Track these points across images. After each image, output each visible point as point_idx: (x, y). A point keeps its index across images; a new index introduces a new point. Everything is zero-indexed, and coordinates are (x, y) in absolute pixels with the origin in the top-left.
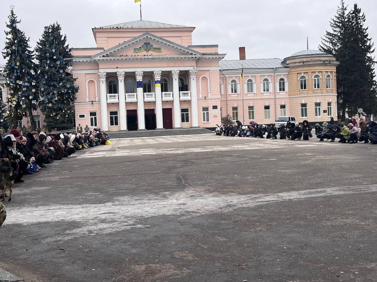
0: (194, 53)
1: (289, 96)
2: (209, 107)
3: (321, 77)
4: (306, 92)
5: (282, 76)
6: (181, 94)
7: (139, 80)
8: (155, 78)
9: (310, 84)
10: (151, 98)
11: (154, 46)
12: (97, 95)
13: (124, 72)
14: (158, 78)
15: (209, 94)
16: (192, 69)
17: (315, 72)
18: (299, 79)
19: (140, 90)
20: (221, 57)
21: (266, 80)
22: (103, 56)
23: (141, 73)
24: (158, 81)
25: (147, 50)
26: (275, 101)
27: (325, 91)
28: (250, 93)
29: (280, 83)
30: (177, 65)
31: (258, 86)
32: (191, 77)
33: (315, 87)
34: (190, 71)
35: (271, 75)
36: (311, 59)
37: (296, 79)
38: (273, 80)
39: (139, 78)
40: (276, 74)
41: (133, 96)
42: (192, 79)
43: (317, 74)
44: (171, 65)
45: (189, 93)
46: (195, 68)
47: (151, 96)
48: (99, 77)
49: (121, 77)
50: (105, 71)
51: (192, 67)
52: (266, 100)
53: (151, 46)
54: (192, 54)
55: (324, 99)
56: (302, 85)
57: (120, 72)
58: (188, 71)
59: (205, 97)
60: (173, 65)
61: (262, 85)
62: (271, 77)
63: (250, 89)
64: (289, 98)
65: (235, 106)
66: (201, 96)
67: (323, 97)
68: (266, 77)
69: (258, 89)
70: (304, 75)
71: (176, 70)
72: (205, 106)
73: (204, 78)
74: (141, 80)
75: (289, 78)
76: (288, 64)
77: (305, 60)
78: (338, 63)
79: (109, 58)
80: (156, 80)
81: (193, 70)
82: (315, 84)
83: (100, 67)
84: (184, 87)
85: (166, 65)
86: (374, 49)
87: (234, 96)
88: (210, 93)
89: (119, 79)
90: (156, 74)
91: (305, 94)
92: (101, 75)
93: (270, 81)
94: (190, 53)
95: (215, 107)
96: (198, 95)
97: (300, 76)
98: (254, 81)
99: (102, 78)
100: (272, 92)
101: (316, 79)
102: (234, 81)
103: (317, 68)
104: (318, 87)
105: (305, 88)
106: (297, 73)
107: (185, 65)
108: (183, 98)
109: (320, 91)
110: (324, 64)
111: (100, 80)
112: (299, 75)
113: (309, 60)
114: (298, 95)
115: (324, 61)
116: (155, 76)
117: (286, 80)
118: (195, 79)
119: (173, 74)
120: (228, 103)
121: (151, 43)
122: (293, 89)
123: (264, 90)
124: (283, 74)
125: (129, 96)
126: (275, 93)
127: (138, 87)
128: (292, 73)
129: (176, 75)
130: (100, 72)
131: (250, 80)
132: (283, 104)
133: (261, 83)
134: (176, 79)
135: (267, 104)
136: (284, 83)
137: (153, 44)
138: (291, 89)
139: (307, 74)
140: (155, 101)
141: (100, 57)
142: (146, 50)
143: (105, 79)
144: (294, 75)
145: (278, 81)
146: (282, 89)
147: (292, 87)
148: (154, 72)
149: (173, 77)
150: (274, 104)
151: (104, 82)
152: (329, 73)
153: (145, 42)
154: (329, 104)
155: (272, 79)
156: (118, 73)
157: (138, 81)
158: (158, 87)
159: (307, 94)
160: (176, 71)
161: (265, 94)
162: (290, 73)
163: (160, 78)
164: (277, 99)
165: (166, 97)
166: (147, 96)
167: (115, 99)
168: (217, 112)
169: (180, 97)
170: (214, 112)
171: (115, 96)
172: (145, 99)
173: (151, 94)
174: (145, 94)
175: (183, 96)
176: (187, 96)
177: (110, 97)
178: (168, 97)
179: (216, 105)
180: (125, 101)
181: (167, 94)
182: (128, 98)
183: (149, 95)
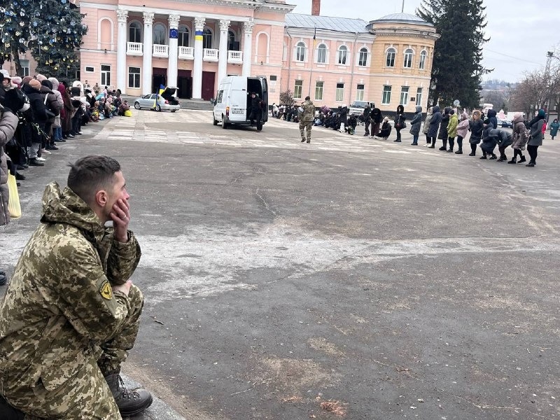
1: (370, 73)
3: (414, 53)
4: (392, 70)
5: (365, 45)
6: (230, 54)
7: (174, 27)
8: (196, 27)
9: (399, 61)
10: (188, 54)
12: (112, 42)
13: (153, 13)
14: (199, 27)
16: (248, 21)
17: (408, 45)
18: (386, 52)
19: (174, 41)
20: (289, 8)
21: (344, 47)
23: (177, 18)
24: (199, 31)
26: (352, 78)
27: (416, 72)
28: (321, 63)
29: (361, 55)
30: (227, 12)
31: (333, 55)
32: (246, 32)
33: (405, 66)
34: (245, 24)
35: (351, 42)
36: (406, 27)
37: (383, 51)
38: (352, 50)
39: (174, 25)
40: (357, 41)
41: (164, 49)
42: (246, 35)
43: (410, 47)
44: (219, 11)
45: (241, 55)
46: (253, 19)
47: (188, 52)
48: (117, 17)
49: (149, 20)
50: (127, 9)
51: (249, 18)
52: (340, 75)
55: (414, 82)
56: (388, 60)
57: (147, 13)
58: (243, 23)
59: (262, 62)
60: (222, 11)
61: (338, 54)
62: (350, 44)
63: (322, 58)
64: (370, 76)
65: (300, 79)
66: (256, 61)
67: (414, 79)
68: (344, 44)
69: (332, 58)
70: (394, 48)
71: (225, 20)
72: (261, 74)
73: (263, 35)
74: (176, 28)
75: (373, 48)
76: (375, 30)
77: (397, 27)
78: (438, 36)
80: (197, 30)
82: (406, 61)
83: (120, 1)
84: (234, 45)
85: (212, 10)
86: (486, 24)
87: (300, 64)
88: (268, 58)
89: (145, 22)
90: (198, 22)
91: (391, 73)
92: (120, 13)
93: (348, 50)
96: (252, 59)
97: (388, 48)
98: (327, 48)
99: (122, 18)
100: (349, 65)
101: (408, 54)
102: (301, 44)
103: (411, 39)
104: (409, 66)
105: (392, 65)
106: (386, 44)
107: (239, 14)
108: (232, 60)
109: (410, 71)
110: (421, 35)
111: (119, 20)
113: (402, 28)
114: (382, 73)
115: (422, 32)
116: (196, 24)
117: (369, 51)
119: (222, 25)
120: (291, 74)
122: (377, 64)
123: (340, 62)
124: (366, 42)
125: (158, 49)
126: (353, 67)
127: (171, 37)
128: (379, 42)
129: (225, 27)
130: (119, 10)
131: (322, 46)
132: (361, 83)
133: (337, 51)
134: (224, 33)
135: (341, 81)
136: (366, 55)
138: (374, 64)
139: (397, 47)
140: (194, 60)
143: (125, 21)
144: (380, 45)
145: (359, 51)
146: (363, 63)
147: (376, 61)
148: (196, 19)
149: (221, 29)
150: (349, 81)
151: (125, 25)
152: (425, 48)
154: (419, 90)
155: (351, 48)
156: (144, 14)
157: (171, 28)
158: (199, 40)
159: (394, 74)
161: (339, 67)
162: (376, 42)
163: (202, 27)
164: (354, 77)
165: (208, 56)
166: (182, 52)
167: (138, 50)
168: (275, 85)
169: (227, 58)
170: (271, 85)
171: (139, 46)
172: (180, 55)
173: (189, 50)
174: (180, 48)
175: (233, 57)
176: (238, 58)
177: (132, 47)
178: (212, 56)
179: (275, 75)
180: (152, 55)
181: (210, 51)
182: (157, 52)
183: (185, 50)
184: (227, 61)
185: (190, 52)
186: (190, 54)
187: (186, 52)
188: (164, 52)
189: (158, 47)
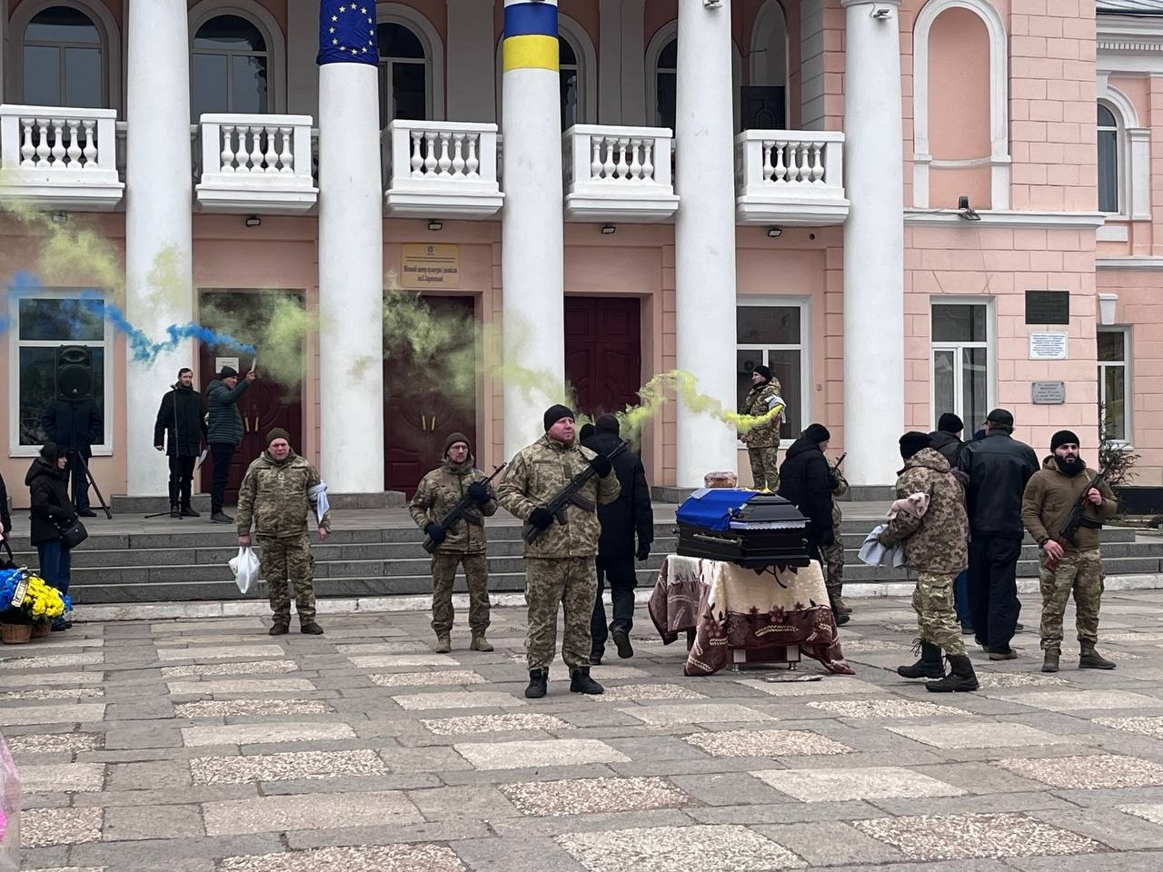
2: (991, 298)
6: (753, 154)
10: (459, 174)
15: (999, 179)
19: (353, 89)
24: (536, 4)
41: (279, 150)
42: (862, 18)
45: (833, 155)
47: (458, 160)
59: (964, 204)
65: (1110, 317)
66: (920, 196)
72: (961, 286)
73: (956, 26)
88: (1005, 171)
95: (1047, 308)
96: (905, 180)
108: (770, 197)
118: (892, 13)
125: (235, 149)
127: (327, 56)
134: (711, 7)
140: (501, 211)
165: (603, 175)
166: (417, 156)
167: (83, 159)
168: (1062, 355)
169: (739, 182)
170: (1034, 355)
171: (89, 131)
172: (397, 185)
173: (465, 142)
174: (402, 129)
175: (774, 178)
176: (812, 179)
177: (36, 143)
178: (629, 176)
179: (1055, 286)
180: (194, 193)
181: (617, 146)
182: (228, 166)
183: (438, 141)
184: (737, 205)
185: (472, 160)
186: (472, 173)
187: (445, 159)
188: (279, 165)
189: (235, 135)
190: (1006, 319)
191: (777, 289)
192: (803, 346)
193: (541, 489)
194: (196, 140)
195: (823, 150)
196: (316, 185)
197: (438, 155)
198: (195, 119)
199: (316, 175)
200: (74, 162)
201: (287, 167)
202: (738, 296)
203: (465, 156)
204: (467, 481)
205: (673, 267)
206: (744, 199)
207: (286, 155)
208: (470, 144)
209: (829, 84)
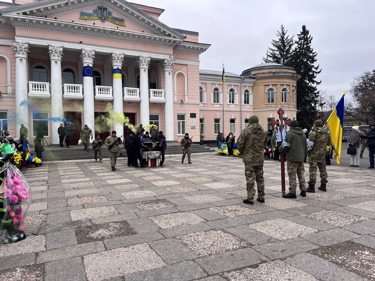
0: (173, 35)
1: (254, 109)
2: (185, 114)
3: (288, 91)
4: (273, 105)
5: (247, 87)
6: (151, 92)
7: (88, 64)
8: (114, 64)
9: (278, 97)
10: (106, 94)
11: (114, 15)
12: (9, 83)
13: (62, 47)
14: (117, 64)
15: (186, 97)
16: (168, 58)
17: (284, 85)
18: (266, 91)
19: (89, 80)
22: (24, 14)
23: (91, 54)
24: (118, 69)
25: (103, 19)
26: (241, 114)
27: (291, 106)
28: (216, 103)
29: (245, 95)
30: (147, 49)
31: (224, 96)
32: (166, 69)
33: (283, 101)
34: (166, 61)
35: (237, 86)
36: (280, 71)
37: (263, 91)
39: (88, 62)
40: (243, 84)
41: (77, 90)
42: (167, 73)
43: (285, 87)
44: (138, 47)
46: (172, 57)
47: (106, 92)
48: (15, 51)
49: (56, 55)
50: (28, 42)
51: (169, 56)
52: (232, 112)
53: (109, 14)
54: (169, 35)
55: (290, 114)
56: (269, 98)
57: (54, 47)
58: (163, 60)
59: (182, 101)
60: (141, 47)
61: (228, 95)
62: (237, 87)
63: (216, 99)
64: (254, 112)
65: (201, 117)
66: (176, 100)
67: (290, 112)
68: (233, 87)
69: (225, 99)
70: (273, 88)
72: (181, 112)
73: (180, 75)
74: (91, 65)
75: (254, 90)
76: (255, 75)
77: (274, 71)
79: (35, 19)
80: (115, 67)
81: (170, 60)
82: (283, 98)
83: (17, 33)
85: (131, 47)
86: (321, 70)
88: (187, 96)
89: (52, 58)
90: (116, 59)
91: (272, 108)
92: (17, 46)
93: (236, 91)
94: (167, 34)
95: (193, 116)
96: (174, 98)
98: (220, 90)
99: (21, 53)
100: (237, 104)
101: (284, 92)
103: (285, 80)
104: (285, 101)
105: (273, 101)
106: (265, 85)
108: (154, 99)
109: (287, 106)
110: (292, 78)
111: (17, 55)
112: (266, 87)
113: (278, 71)
114: (265, 108)
116: (114, 61)
117: (250, 92)
118: (171, 73)
119: (142, 62)
121: (109, 9)
122: (259, 102)
123: (230, 102)
124: (248, 85)
125: (70, 89)
126: (241, 105)
127: (85, 75)
128: (259, 84)
129: (145, 65)
130: (17, 42)
131: (216, 89)
133: (228, 93)
134: (145, 70)
135: (233, 117)
136: (248, 95)
137: (111, 11)
138: (257, 102)
139: (275, 87)
140: (113, 100)
141: (18, 14)
142: (101, 18)
143: (25, 56)
144: (260, 87)
145: (244, 92)
146: (247, 102)
147: (258, 100)
148: (113, 55)
149: (141, 67)
150: (239, 117)
151: (24, 61)
152: (294, 87)
153: (100, 5)
155: (238, 90)
156: (50, 48)
157: (85, 65)
158: (118, 79)
159: (275, 108)
160: (146, 57)
161: (231, 106)
162: (256, 85)
163: (121, 64)
164: (242, 112)
165: (129, 95)
166: (100, 91)
167: (43, 90)
168: (195, 122)
169: (149, 97)
170: (191, 122)
171: (44, 86)
172: (96, 95)
173: (107, 89)
174: (97, 87)
175: (155, 96)
176: (160, 96)
177: (35, 87)
178: (133, 95)
179: (194, 113)
180: (63, 96)
181: (131, 91)
182: (68, 92)
183: (103, 89)
184: (149, 100)
185: (108, 92)
186: (108, 94)
187: (104, 92)
188: (77, 92)
189: (70, 87)
190: (187, 117)
191: (156, 112)
192: (159, 121)
193: (111, 142)
194: (63, 88)
195: (162, 92)
196: (83, 95)
197: (103, 91)
198: (63, 84)
199: (83, 94)
200: (42, 91)
201: (78, 93)
202: (150, 113)
203: (107, 91)
204: (99, 141)
205: (140, 109)
206: (150, 99)
207: (78, 90)
208: (108, 90)
209: (162, 82)
